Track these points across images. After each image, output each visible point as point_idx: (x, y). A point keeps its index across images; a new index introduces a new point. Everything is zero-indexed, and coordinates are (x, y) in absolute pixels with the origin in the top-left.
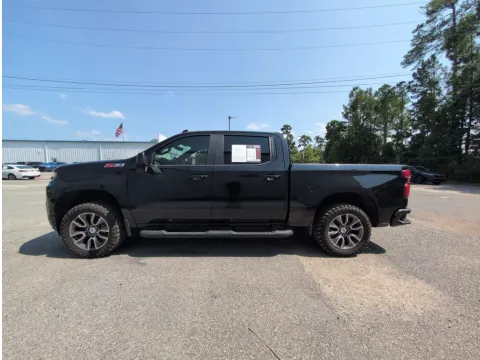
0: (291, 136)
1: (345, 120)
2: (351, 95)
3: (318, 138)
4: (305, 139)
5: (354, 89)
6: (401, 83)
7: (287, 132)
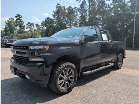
0: (22, 22)
1: (54, 18)
2: (57, 7)
3: (37, 25)
4: (30, 24)
5: (58, 4)
6: (76, 7)
7: (19, 19)
